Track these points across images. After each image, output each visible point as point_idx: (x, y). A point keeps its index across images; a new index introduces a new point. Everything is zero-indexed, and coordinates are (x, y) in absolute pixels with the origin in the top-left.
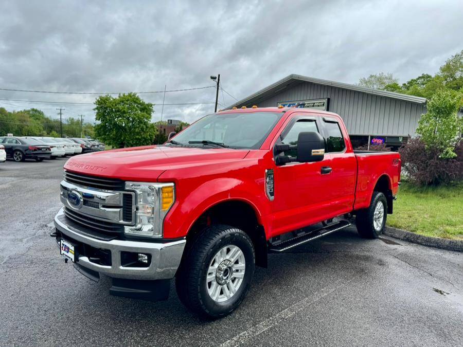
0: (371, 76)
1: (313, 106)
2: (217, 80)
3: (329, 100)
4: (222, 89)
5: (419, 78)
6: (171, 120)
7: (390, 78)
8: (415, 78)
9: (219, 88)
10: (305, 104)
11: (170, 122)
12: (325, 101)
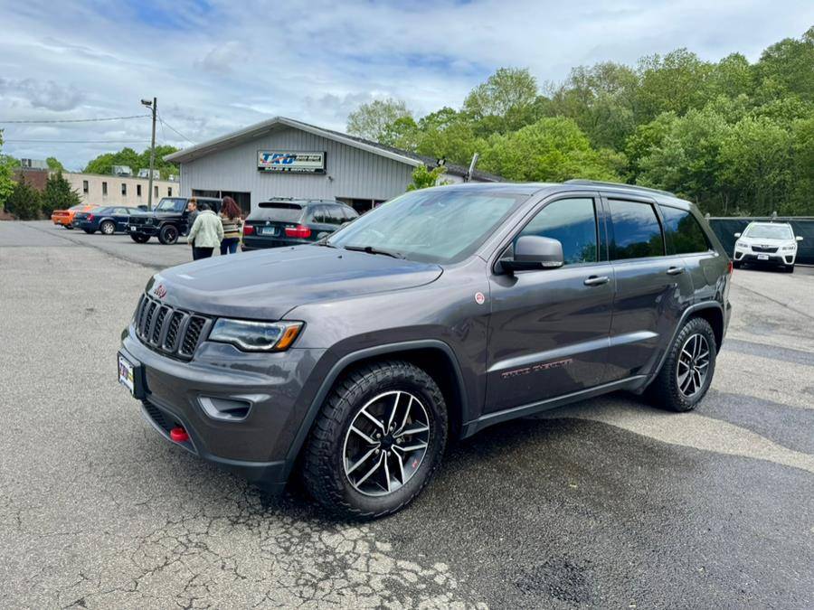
0: (377, 103)
1: (307, 160)
2: (152, 106)
3: (325, 154)
4: (161, 120)
5: (440, 112)
6: (30, 161)
7: (402, 109)
8: (435, 112)
9: (157, 118)
10: (295, 157)
11: (27, 163)
12: (322, 155)
